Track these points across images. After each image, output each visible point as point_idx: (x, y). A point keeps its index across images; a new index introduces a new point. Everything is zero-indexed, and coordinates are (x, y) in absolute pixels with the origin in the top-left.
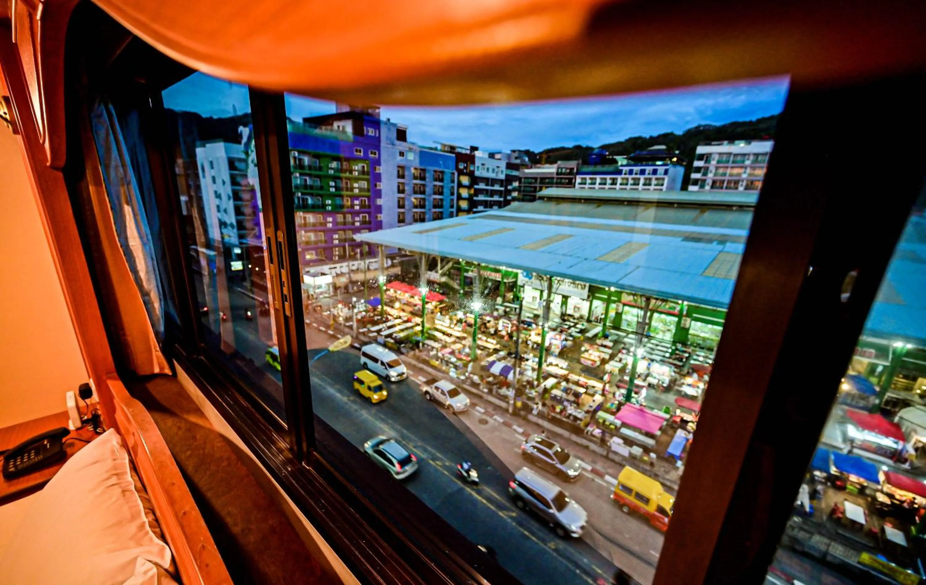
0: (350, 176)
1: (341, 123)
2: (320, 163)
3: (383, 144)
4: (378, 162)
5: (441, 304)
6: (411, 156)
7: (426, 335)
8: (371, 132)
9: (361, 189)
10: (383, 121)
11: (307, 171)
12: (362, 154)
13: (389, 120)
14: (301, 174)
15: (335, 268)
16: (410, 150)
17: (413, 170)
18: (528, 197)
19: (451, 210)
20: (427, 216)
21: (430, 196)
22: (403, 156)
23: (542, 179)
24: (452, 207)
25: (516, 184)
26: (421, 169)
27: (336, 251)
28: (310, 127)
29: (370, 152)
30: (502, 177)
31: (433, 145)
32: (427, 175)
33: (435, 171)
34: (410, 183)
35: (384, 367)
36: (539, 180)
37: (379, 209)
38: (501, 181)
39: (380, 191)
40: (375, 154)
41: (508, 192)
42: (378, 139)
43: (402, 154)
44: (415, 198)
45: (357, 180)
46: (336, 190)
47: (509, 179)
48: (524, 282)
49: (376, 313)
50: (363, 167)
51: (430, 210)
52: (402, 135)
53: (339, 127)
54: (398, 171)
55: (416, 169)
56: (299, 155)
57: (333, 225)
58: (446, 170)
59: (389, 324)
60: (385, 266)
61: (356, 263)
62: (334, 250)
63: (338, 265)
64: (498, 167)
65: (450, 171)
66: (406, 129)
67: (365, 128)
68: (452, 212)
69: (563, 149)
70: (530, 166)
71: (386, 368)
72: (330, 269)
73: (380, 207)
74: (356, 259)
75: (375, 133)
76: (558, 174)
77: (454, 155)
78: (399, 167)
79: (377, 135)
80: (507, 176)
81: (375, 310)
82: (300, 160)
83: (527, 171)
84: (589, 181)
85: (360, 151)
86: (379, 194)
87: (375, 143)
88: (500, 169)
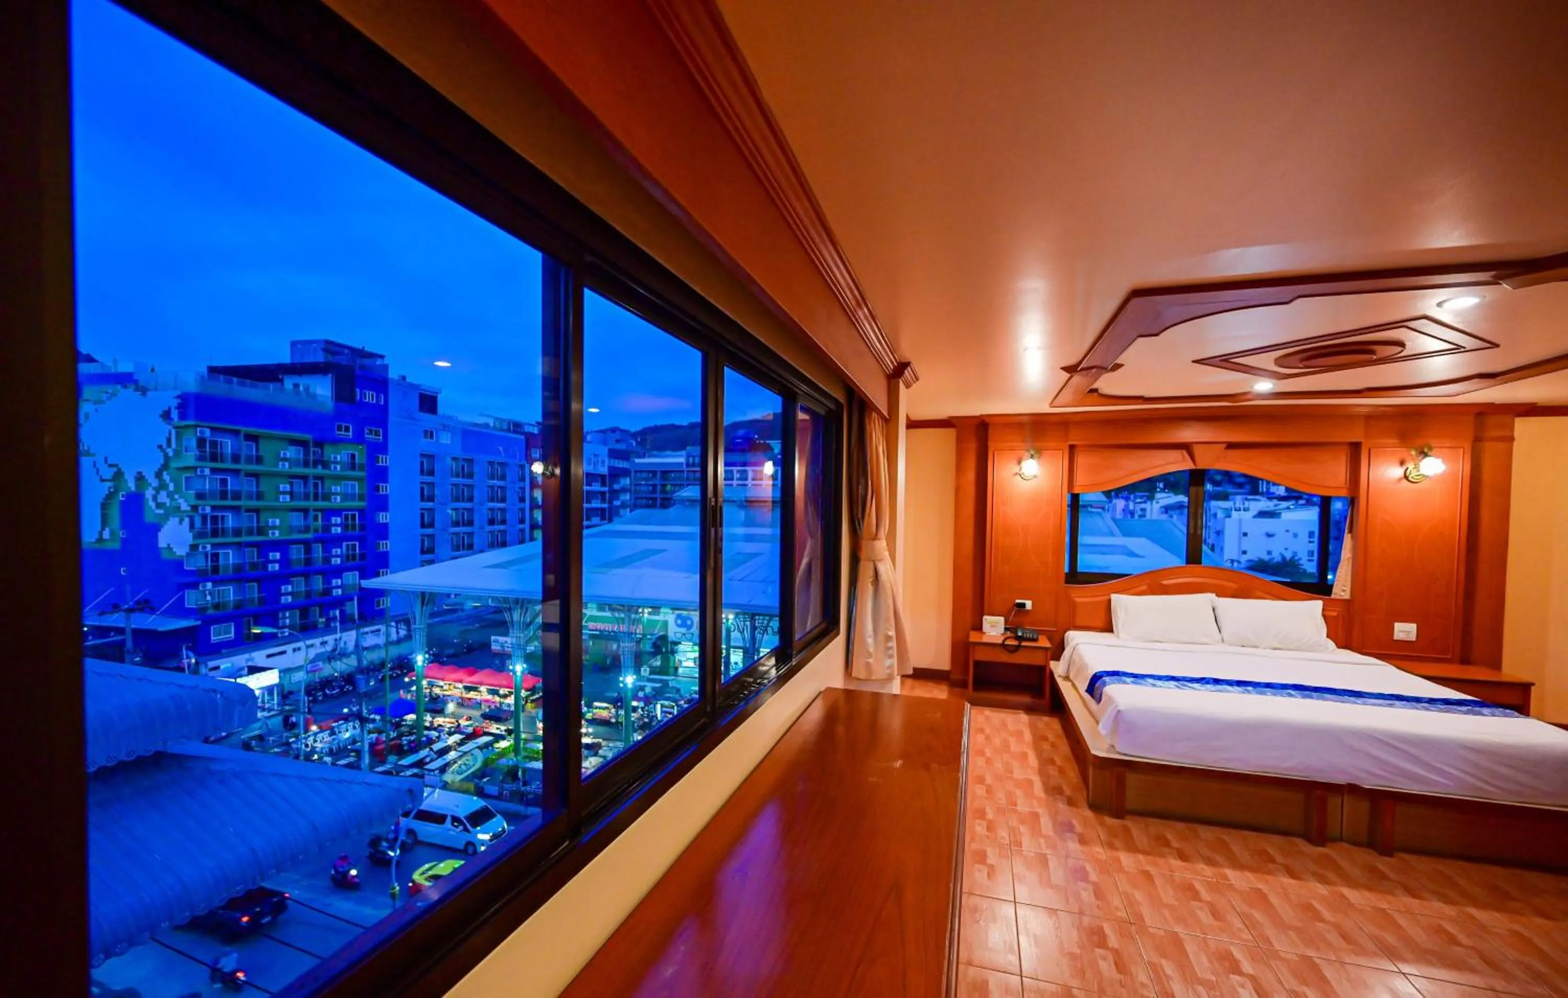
0: (326, 472)
1: (304, 381)
2: (257, 450)
3: (393, 419)
4: (382, 448)
5: (533, 695)
6: (445, 439)
7: (523, 753)
8: (370, 397)
9: (346, 497)
10: (393, 379)
11: (229, 465)
12: (350, 434)
13: (404, 378)
14: (214, 471)
15: (283, 653)
16: (445, 428)
17: (449, 461)
18: (644, 501)
19: (521, 526)
20: (476, 540)
21: (481, 504)
22: (432, 437)
23: (664, 473)
24: (522, 521)
25: (625, 482)
26: (464, 460)
27: (284, 618)
28: (242, 384)
29: (367, 431)
30: (604, 470)
31: (482, 420)
32: (476, 469)
33: (491, 463)
34: (444, 484)
35: (461, 828)
36: (659, 475)
37: (383, 531)
38: (603, 477)
39: (386, 497)
40: (377, 434)
41: (615, 494)
42: (384, 409)
43: (429, 434)
44: (454, 509)
45: (338, 478)
46: (292, 498)
47: (615, 474)
48: (679, 635)
49: (403, 729)
50: (353, 456)
51: (482, 528)
52: (429, 403)
53: (296, 386)
54: (422, 463)
55: (454, 459)
56: (212, 435)
57: (280, 567)
58: (510, 461)
59: (437, 746)
60: (394, 637)
61: (330, 639)
62: (280, 615)
63: (289, 648)
64: (596, 455)
65: (517, 462)
66: (437, 393)
67: (358, 391)
68: (522, 531)
69: (673, 427)
70: (642, 454)
71: (466, 829)
72: (269, 656)
73: (385, 526)
74: (334, 631)
75: (378, 397)
76: (688, 465)
77: (523, 437)
78: (422, 455)
79: (382, 403)
80: (611, 468)
81: (398, 726)
82: (214, 444)
83: (637, 461)
84: (736, 475)
85: (347, 429)
86: (382, 504)
87: (379, 417)
88: (600, 459)
